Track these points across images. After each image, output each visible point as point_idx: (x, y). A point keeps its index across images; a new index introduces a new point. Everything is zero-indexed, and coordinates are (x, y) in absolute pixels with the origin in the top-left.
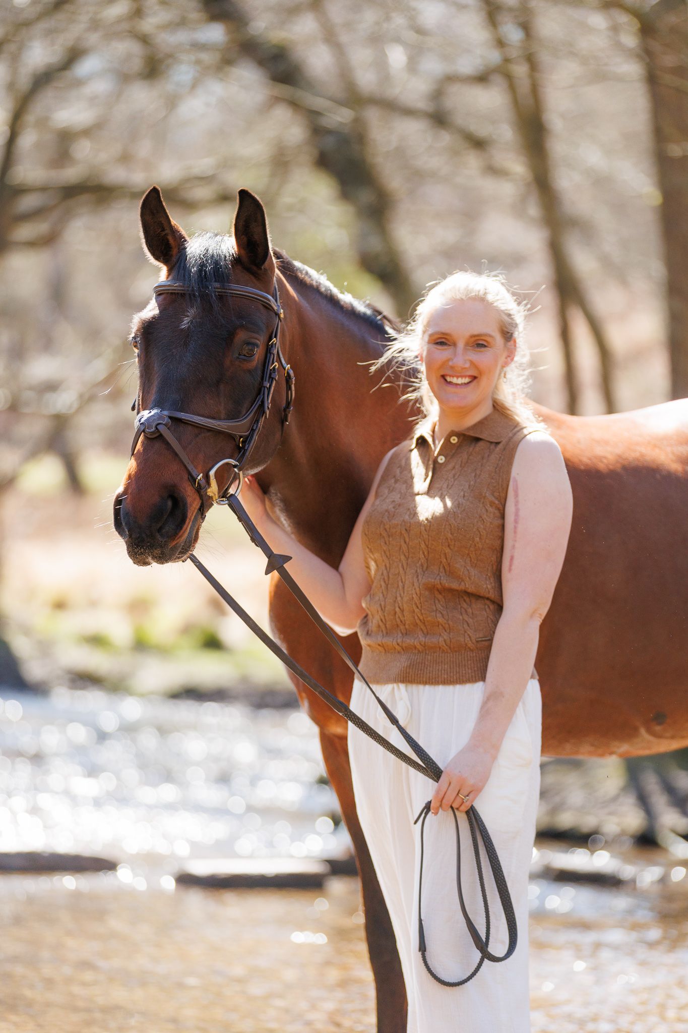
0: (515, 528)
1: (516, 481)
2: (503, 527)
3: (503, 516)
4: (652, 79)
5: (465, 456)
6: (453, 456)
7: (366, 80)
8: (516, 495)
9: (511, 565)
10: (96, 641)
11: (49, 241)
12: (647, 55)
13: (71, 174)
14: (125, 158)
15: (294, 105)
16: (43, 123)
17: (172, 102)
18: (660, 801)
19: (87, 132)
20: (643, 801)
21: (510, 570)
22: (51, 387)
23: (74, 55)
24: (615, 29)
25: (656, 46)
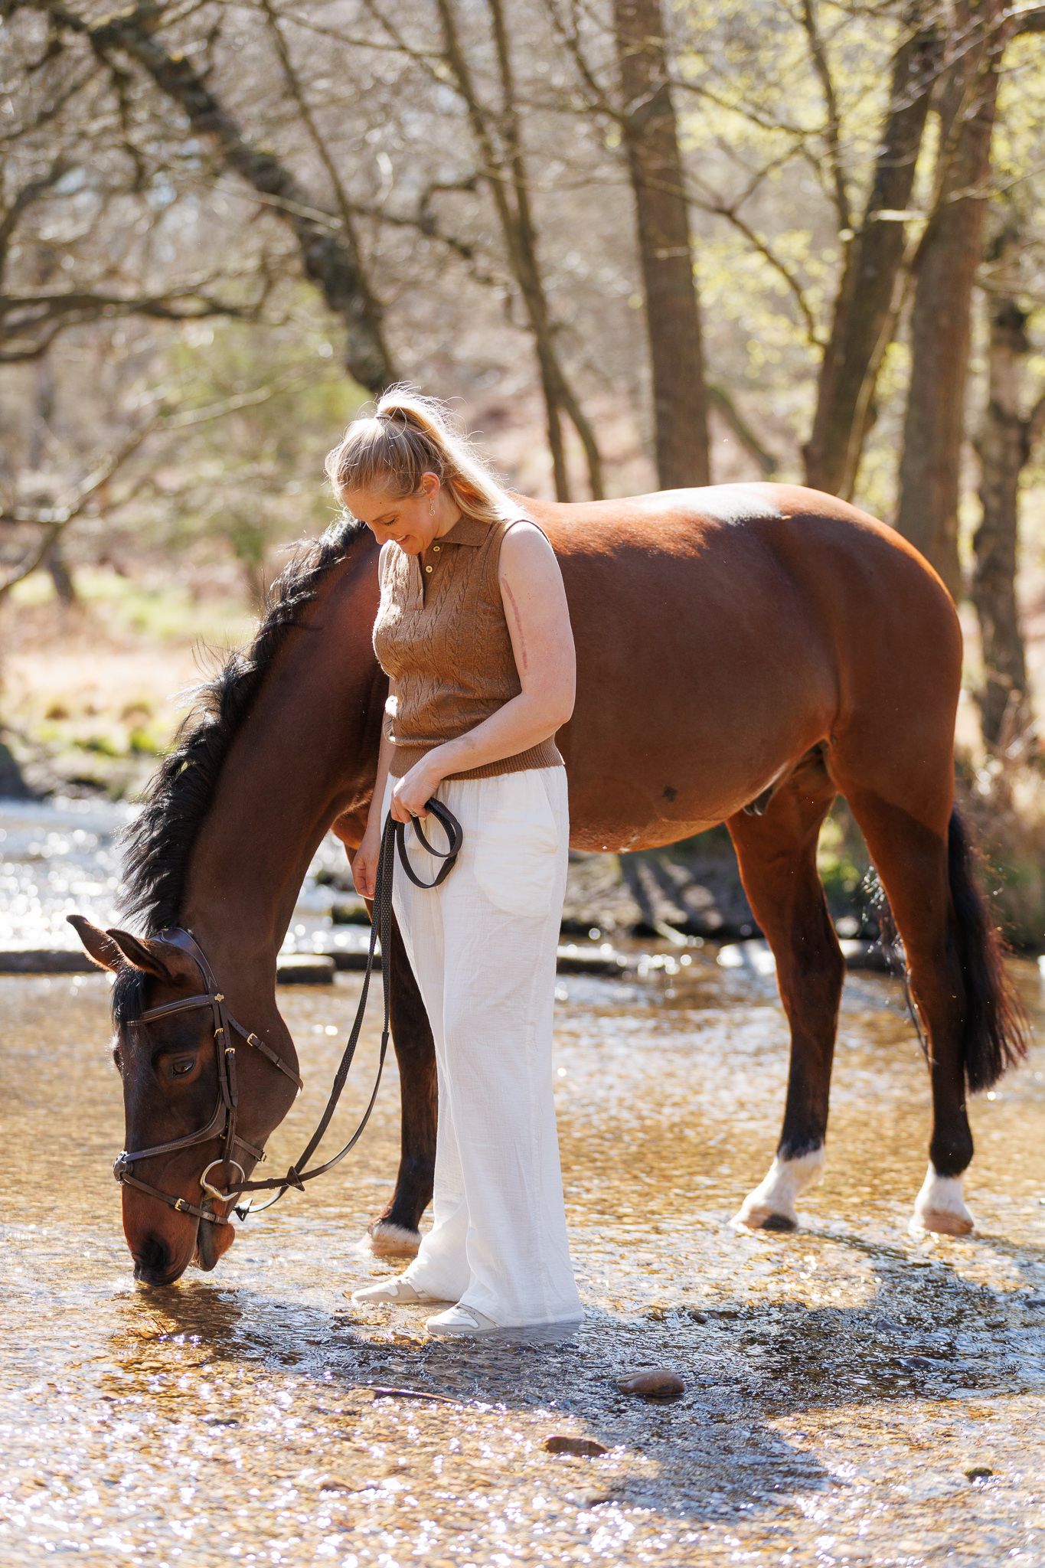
0: (519, 626)
1: (505, 581)
2: (506, 628)
3: (503, 617)
4: (637, 183)
5: (450, 564)
6: (439, 564)
7: (354, 189)
8: (511, 595)
9: (525, 662)
10: (94, 747)
11: (37, 355)
12: (632, 160)
13: (60, 287)
14: (112, 273)
15: (281, 213)
16: (32, 237)
17: (158, 217)
18: (655, 894)
19: (71, 246)
20: (639, 895)
21: (526, 666)
22: (43, 500)
23: (60, 169)
24: (601, 133)
25: (642, 150)
